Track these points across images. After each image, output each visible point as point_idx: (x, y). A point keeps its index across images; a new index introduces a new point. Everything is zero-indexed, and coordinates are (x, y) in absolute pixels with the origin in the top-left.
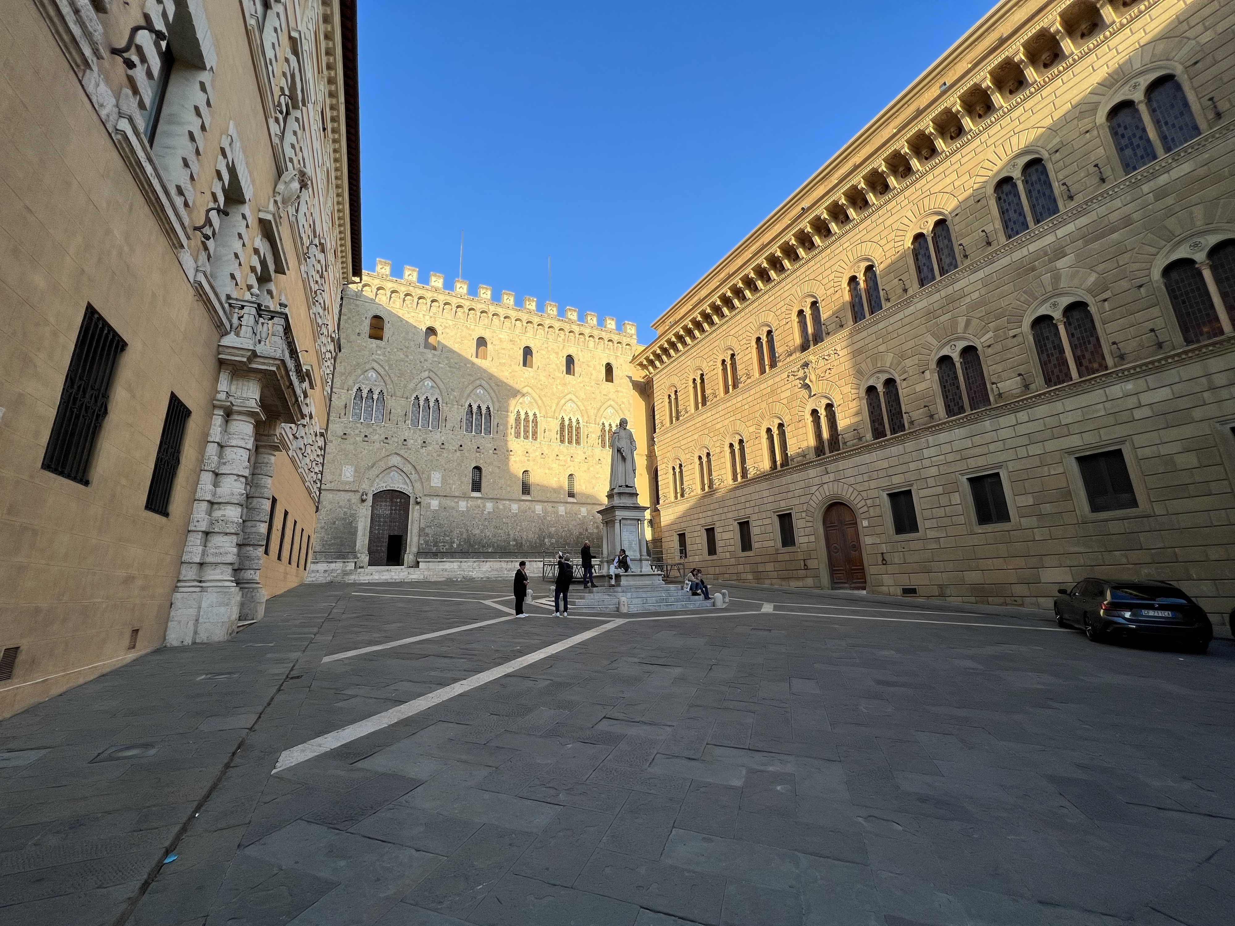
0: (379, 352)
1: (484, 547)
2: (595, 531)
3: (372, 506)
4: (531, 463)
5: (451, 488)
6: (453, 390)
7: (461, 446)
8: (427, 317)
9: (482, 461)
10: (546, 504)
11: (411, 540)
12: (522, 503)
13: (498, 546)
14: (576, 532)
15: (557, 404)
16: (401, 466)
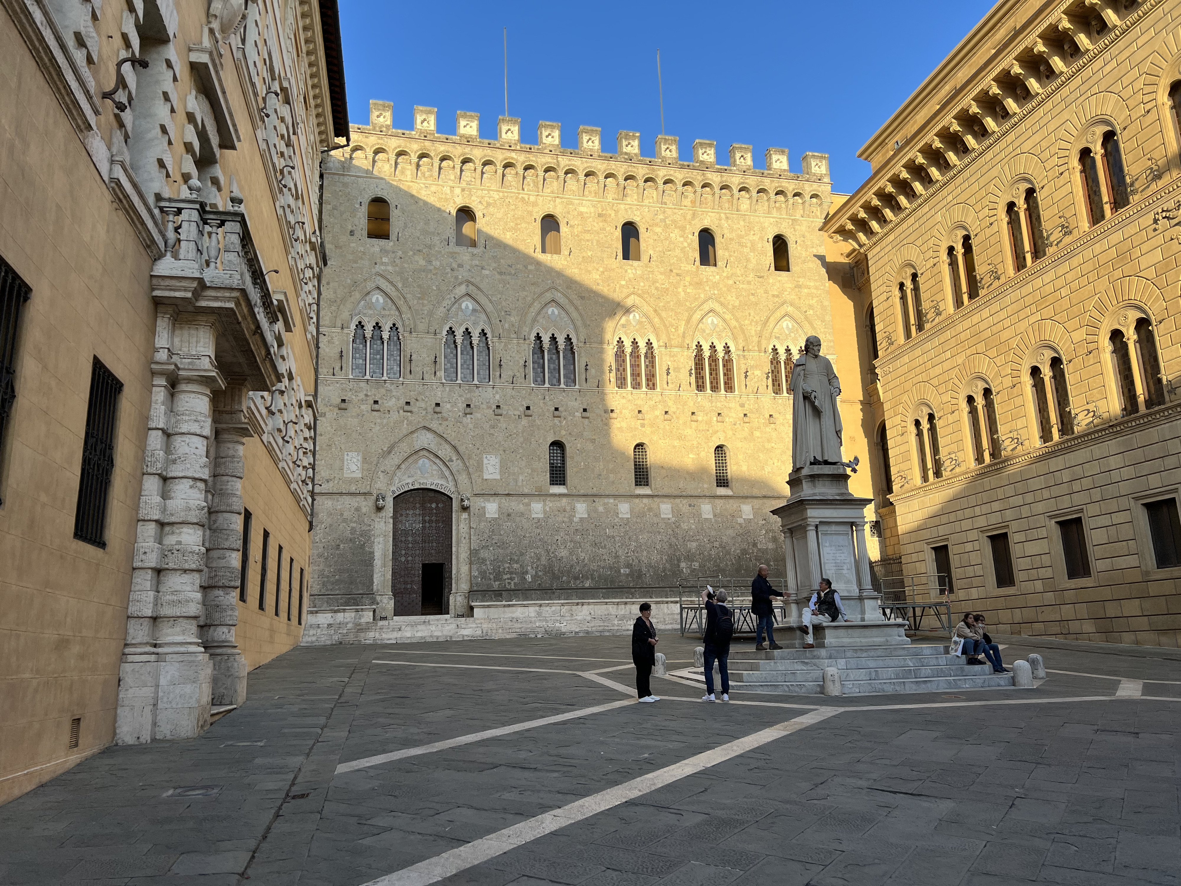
0: (385, 260)
1: (576, 578)
2: (771, 546)
3: (395, 518)
4: (648, 430)
5: (516, 481)
6: (508, 313)
7: (528, 408)
8: (458, 191)
9: (563, 432)
10: (678, 501)
11: (458, 572)
12: (637, 501)
13: (599, 576)
14: (735, 549)
15: (688, 321)
16: (433, 447)
